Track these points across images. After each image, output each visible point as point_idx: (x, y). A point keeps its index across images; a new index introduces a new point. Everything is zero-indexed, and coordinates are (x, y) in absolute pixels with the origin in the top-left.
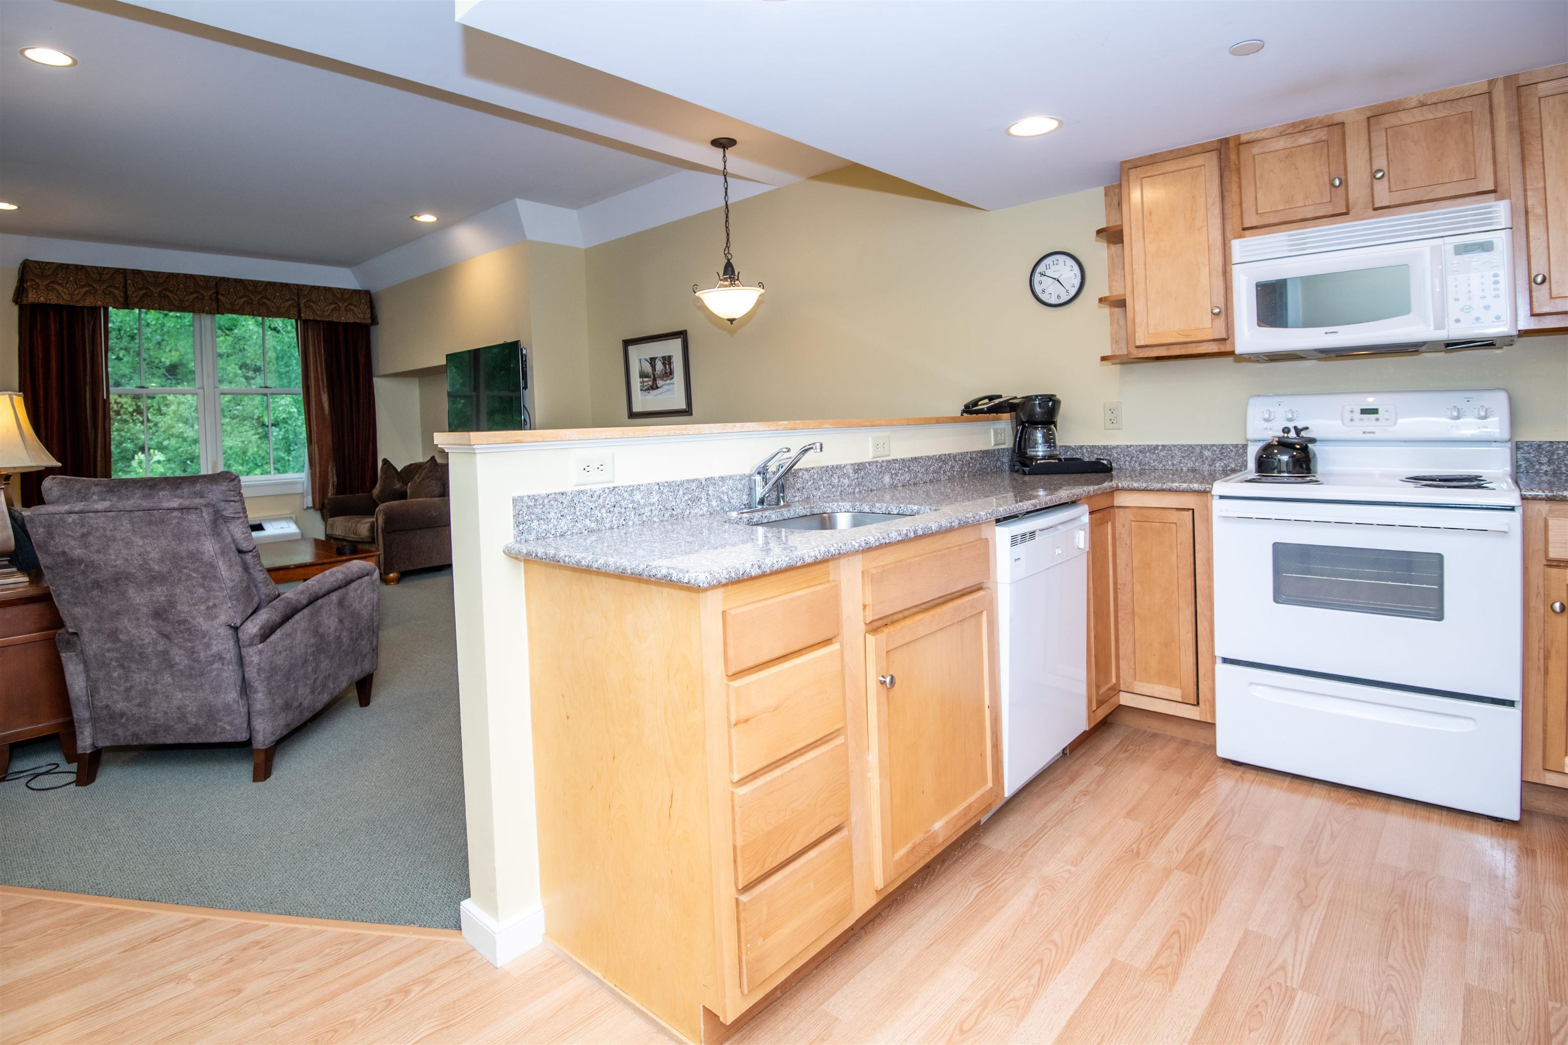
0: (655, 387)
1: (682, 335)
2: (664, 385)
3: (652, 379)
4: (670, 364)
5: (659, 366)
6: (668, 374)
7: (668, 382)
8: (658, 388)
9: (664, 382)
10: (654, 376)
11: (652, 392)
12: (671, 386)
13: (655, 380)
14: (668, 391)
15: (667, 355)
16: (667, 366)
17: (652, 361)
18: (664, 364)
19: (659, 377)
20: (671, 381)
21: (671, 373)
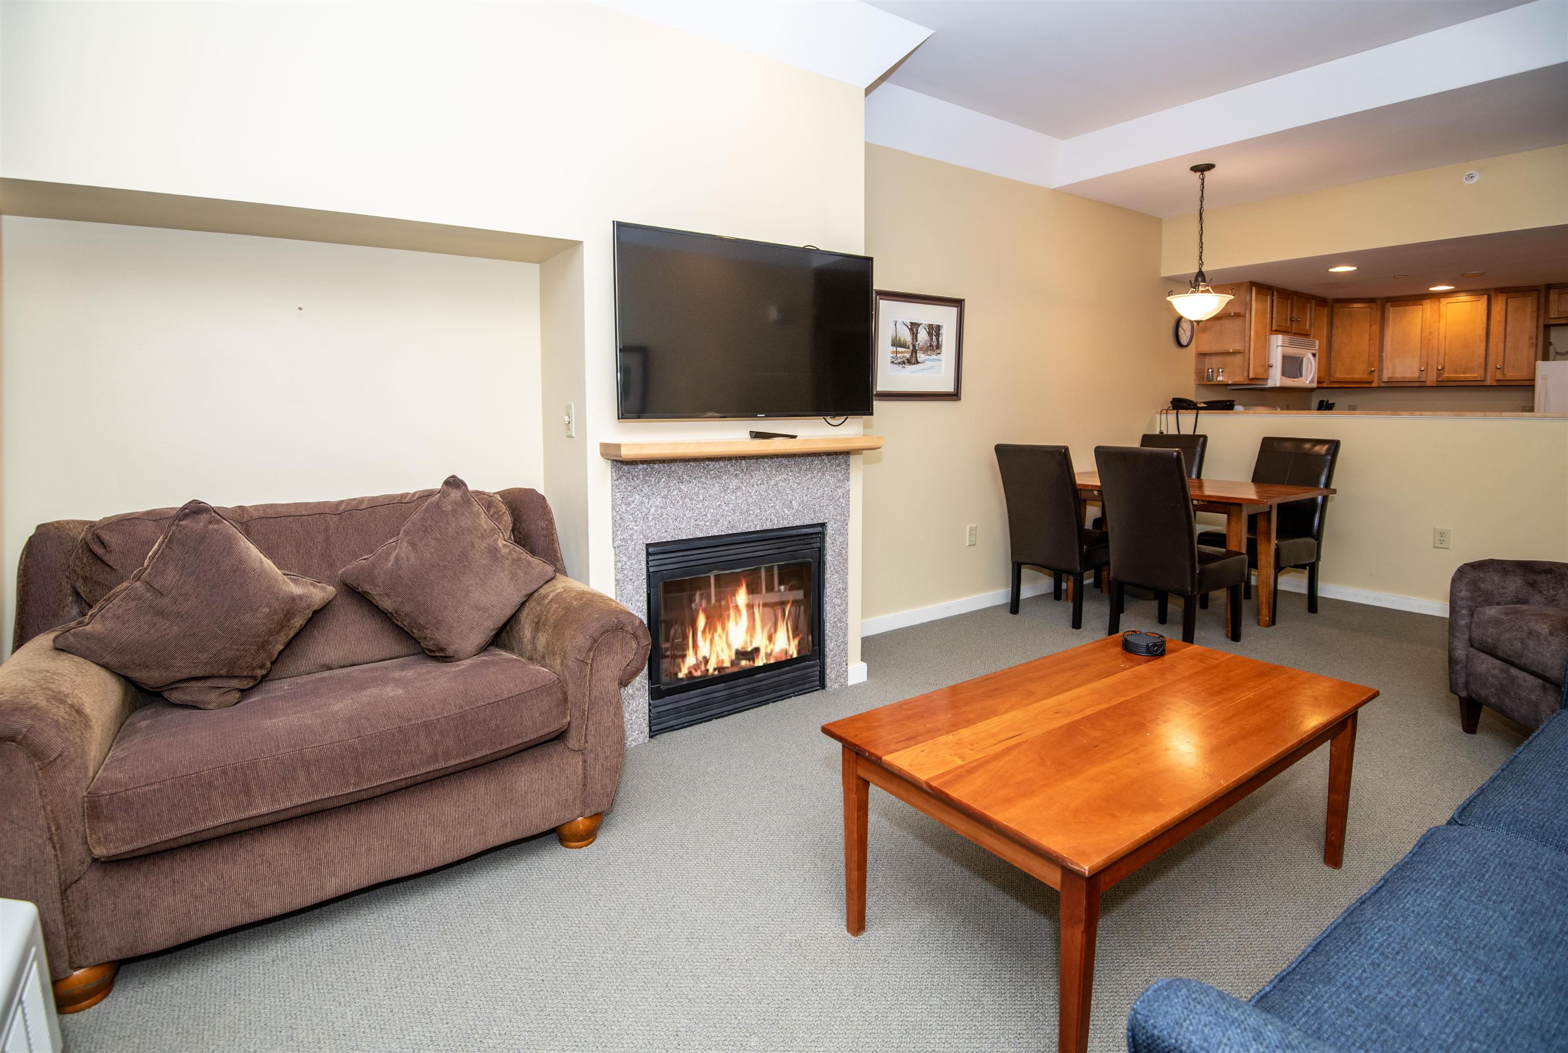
0: (914, 360)
1: (958, 303)
2: (928, 360)
3: (910, 350)
4: (938, 335)
5: (923, 336)
6: (935, 347)
7: (933, 357)
8: (918, 362)
9: (928, 357)
10: (914, 346)
11: (909, 368)
12: (937, 362)
13: (914, 351)
14: (931, 368)
15: (935, 323)
16: (934, 338)
17: (914, 327)
18: (930, 334)
19: (921, 349)
20: (938, 357)
21: (938, 346)
